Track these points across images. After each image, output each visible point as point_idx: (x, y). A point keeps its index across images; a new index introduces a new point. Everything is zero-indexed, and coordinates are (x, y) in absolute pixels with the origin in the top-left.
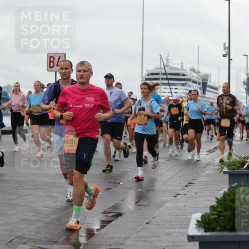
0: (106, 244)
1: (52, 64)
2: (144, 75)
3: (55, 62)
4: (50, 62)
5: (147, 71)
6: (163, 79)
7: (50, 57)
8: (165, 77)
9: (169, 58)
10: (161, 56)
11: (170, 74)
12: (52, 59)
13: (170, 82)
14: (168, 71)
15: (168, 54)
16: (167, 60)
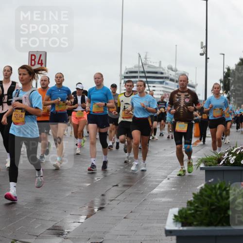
0: (85, 238)
1: (33, 62)
2: (123, 73)
3: (36, 60)
4: (32, 60)
5: (126, 69)
6: (141, 77)
7: (32, 55)
8: (143, 75)
9: (148, 57)
10: (139, 54)
11: (149, 72)
12: (33, 57)
13: (148, 80)
14: (146, 69)
15: (147, 53)
16: (146, 59)
